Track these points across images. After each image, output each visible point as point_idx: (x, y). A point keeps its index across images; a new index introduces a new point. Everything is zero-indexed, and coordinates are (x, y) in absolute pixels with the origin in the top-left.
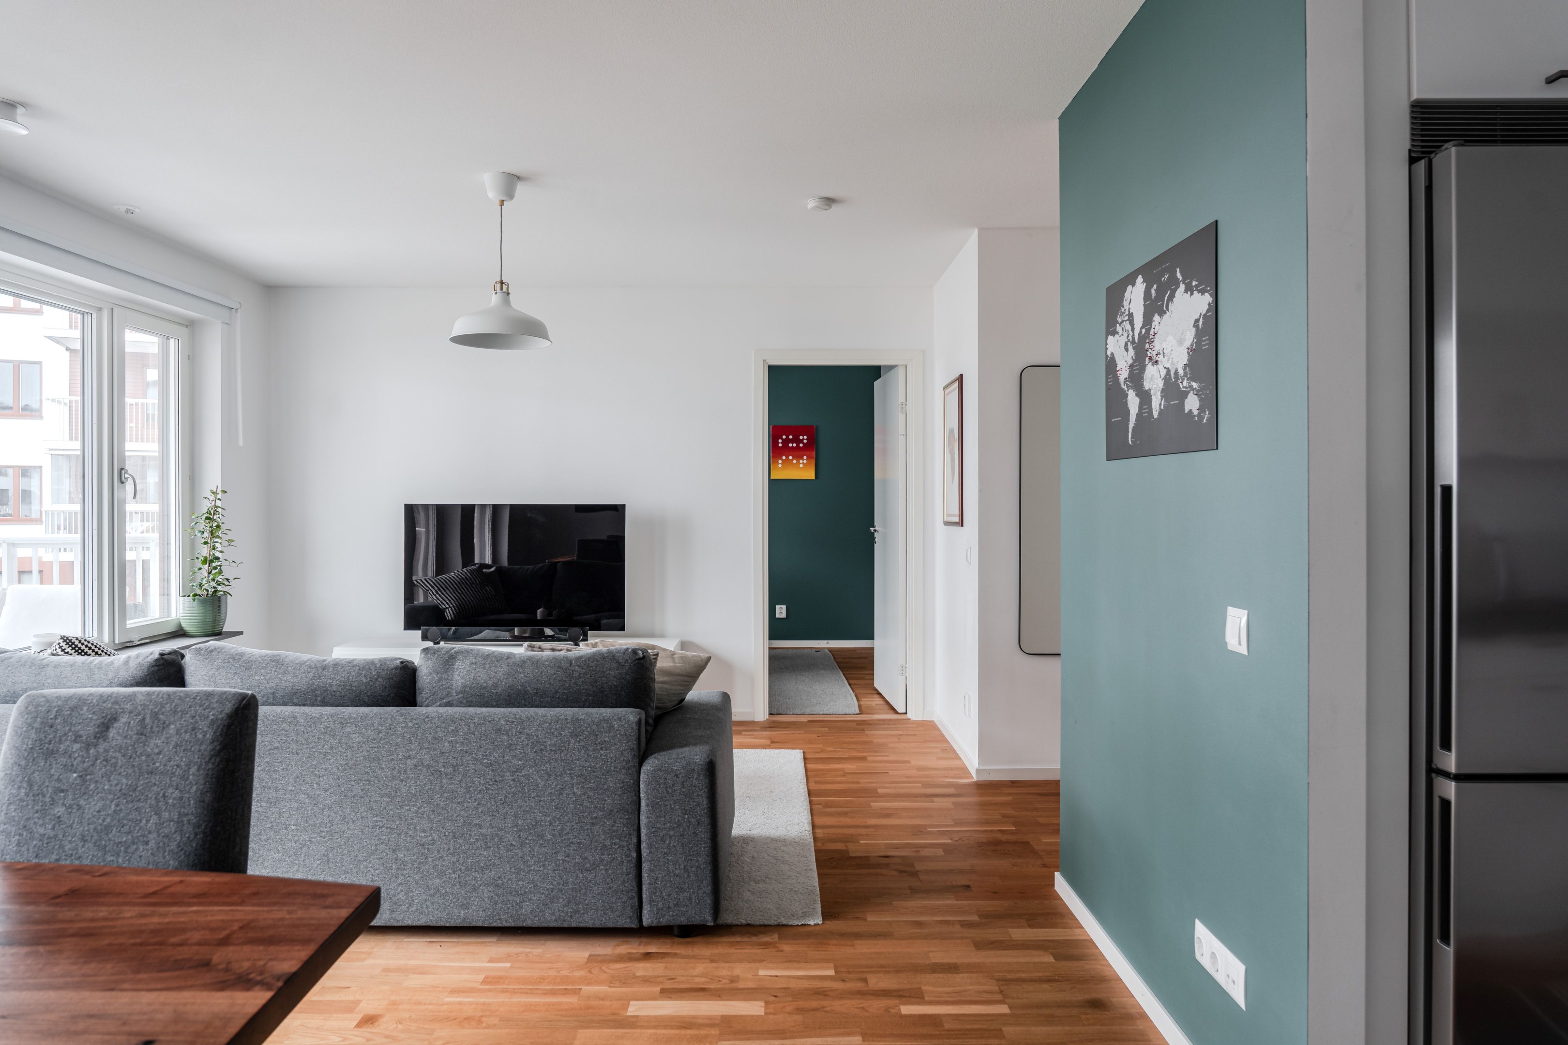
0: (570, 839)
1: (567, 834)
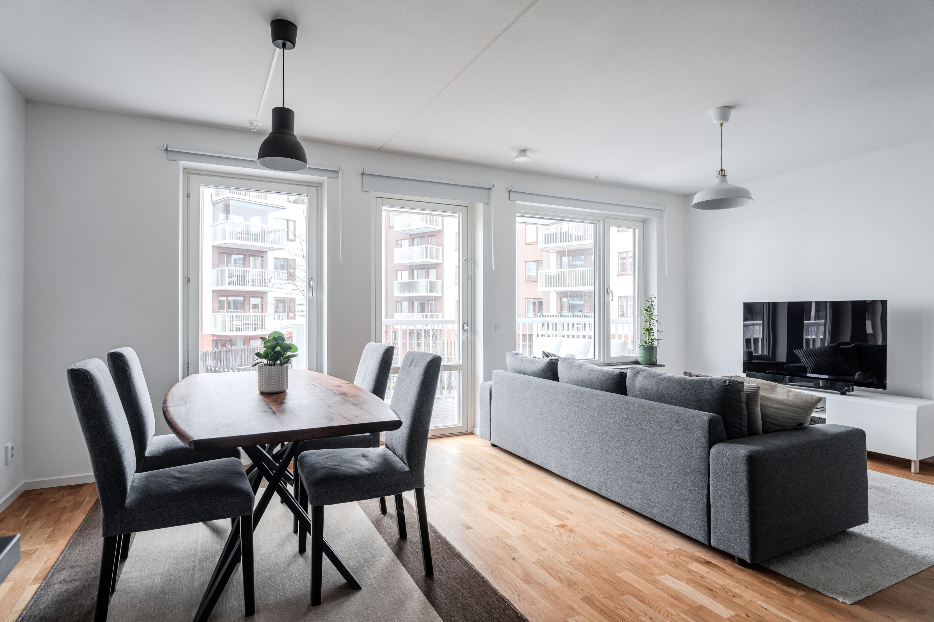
0: (674, 480)
1: (673, 476)
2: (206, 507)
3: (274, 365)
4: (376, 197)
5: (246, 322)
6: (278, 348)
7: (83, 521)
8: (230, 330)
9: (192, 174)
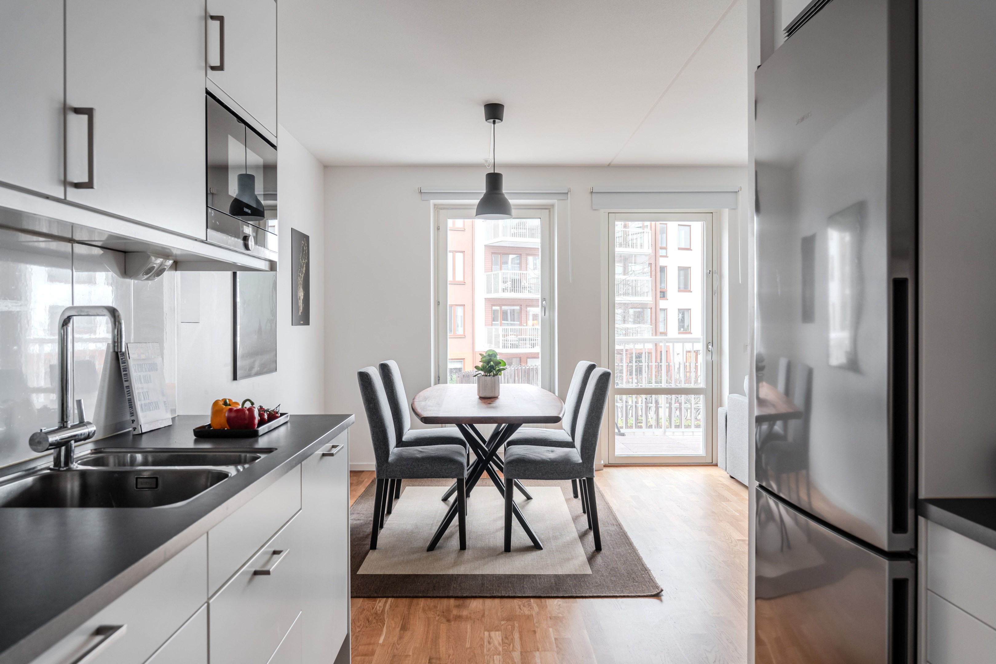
2: (435, 468)
3: (490, 376)
4: (609, 213)
5: (522, 337)
6: (492, 363)
7: (364, 491)
8: (504, 347)
9: (441, 209)
